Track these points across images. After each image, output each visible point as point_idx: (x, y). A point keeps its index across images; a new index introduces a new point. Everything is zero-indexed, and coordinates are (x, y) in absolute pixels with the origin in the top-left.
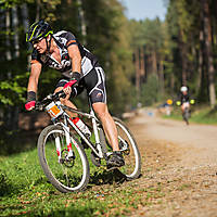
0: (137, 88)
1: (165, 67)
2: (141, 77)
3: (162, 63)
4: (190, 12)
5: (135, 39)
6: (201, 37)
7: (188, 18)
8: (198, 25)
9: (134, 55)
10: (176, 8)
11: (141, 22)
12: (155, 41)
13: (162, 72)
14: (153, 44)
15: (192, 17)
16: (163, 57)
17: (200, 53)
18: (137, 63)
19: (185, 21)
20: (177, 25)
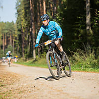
0: (3, 50)
1: (15, 42)
2: (5, 46)
3: (14, 40)
4: (26, 20)
5: (3, 30)
6: (30, 31)
7: (25, 22)
8: (29, 25)
9: (2, 37)
10: (20, 18)
11: (5, 23)
12: (11, 31)
13: (14, 44)
14: (10, 32)
15: (27, 22)
16: (14, 38)
17: (30, 37)
18: (4, 40)
19: (24, 23)
20: (21, 25)
